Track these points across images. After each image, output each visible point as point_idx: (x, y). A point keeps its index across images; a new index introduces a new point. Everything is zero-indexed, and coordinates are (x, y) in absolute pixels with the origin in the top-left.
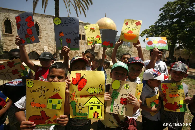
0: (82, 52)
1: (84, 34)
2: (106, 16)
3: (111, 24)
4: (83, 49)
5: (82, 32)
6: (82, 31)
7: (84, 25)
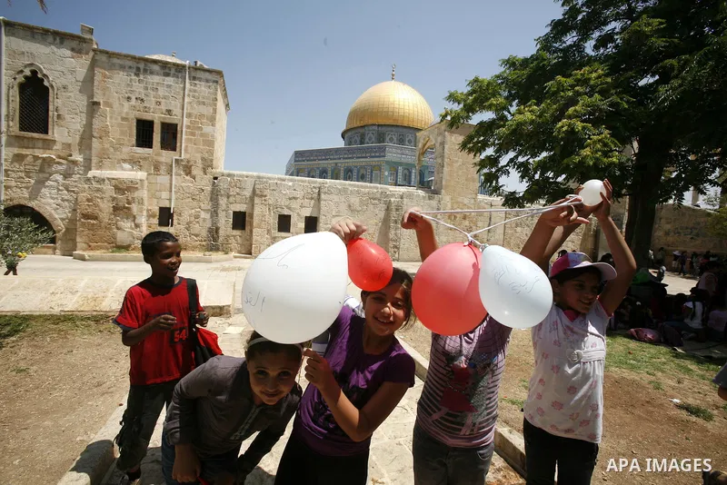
0: (161, 208)
1: (169, 119)
2: (393, 75)
3: (411, 105)
4: (165, 195)
5: (163, 107)
6: (159, 103)
7: (173, 71)
